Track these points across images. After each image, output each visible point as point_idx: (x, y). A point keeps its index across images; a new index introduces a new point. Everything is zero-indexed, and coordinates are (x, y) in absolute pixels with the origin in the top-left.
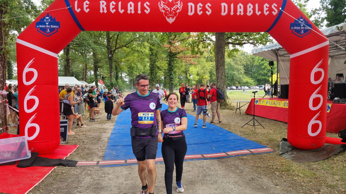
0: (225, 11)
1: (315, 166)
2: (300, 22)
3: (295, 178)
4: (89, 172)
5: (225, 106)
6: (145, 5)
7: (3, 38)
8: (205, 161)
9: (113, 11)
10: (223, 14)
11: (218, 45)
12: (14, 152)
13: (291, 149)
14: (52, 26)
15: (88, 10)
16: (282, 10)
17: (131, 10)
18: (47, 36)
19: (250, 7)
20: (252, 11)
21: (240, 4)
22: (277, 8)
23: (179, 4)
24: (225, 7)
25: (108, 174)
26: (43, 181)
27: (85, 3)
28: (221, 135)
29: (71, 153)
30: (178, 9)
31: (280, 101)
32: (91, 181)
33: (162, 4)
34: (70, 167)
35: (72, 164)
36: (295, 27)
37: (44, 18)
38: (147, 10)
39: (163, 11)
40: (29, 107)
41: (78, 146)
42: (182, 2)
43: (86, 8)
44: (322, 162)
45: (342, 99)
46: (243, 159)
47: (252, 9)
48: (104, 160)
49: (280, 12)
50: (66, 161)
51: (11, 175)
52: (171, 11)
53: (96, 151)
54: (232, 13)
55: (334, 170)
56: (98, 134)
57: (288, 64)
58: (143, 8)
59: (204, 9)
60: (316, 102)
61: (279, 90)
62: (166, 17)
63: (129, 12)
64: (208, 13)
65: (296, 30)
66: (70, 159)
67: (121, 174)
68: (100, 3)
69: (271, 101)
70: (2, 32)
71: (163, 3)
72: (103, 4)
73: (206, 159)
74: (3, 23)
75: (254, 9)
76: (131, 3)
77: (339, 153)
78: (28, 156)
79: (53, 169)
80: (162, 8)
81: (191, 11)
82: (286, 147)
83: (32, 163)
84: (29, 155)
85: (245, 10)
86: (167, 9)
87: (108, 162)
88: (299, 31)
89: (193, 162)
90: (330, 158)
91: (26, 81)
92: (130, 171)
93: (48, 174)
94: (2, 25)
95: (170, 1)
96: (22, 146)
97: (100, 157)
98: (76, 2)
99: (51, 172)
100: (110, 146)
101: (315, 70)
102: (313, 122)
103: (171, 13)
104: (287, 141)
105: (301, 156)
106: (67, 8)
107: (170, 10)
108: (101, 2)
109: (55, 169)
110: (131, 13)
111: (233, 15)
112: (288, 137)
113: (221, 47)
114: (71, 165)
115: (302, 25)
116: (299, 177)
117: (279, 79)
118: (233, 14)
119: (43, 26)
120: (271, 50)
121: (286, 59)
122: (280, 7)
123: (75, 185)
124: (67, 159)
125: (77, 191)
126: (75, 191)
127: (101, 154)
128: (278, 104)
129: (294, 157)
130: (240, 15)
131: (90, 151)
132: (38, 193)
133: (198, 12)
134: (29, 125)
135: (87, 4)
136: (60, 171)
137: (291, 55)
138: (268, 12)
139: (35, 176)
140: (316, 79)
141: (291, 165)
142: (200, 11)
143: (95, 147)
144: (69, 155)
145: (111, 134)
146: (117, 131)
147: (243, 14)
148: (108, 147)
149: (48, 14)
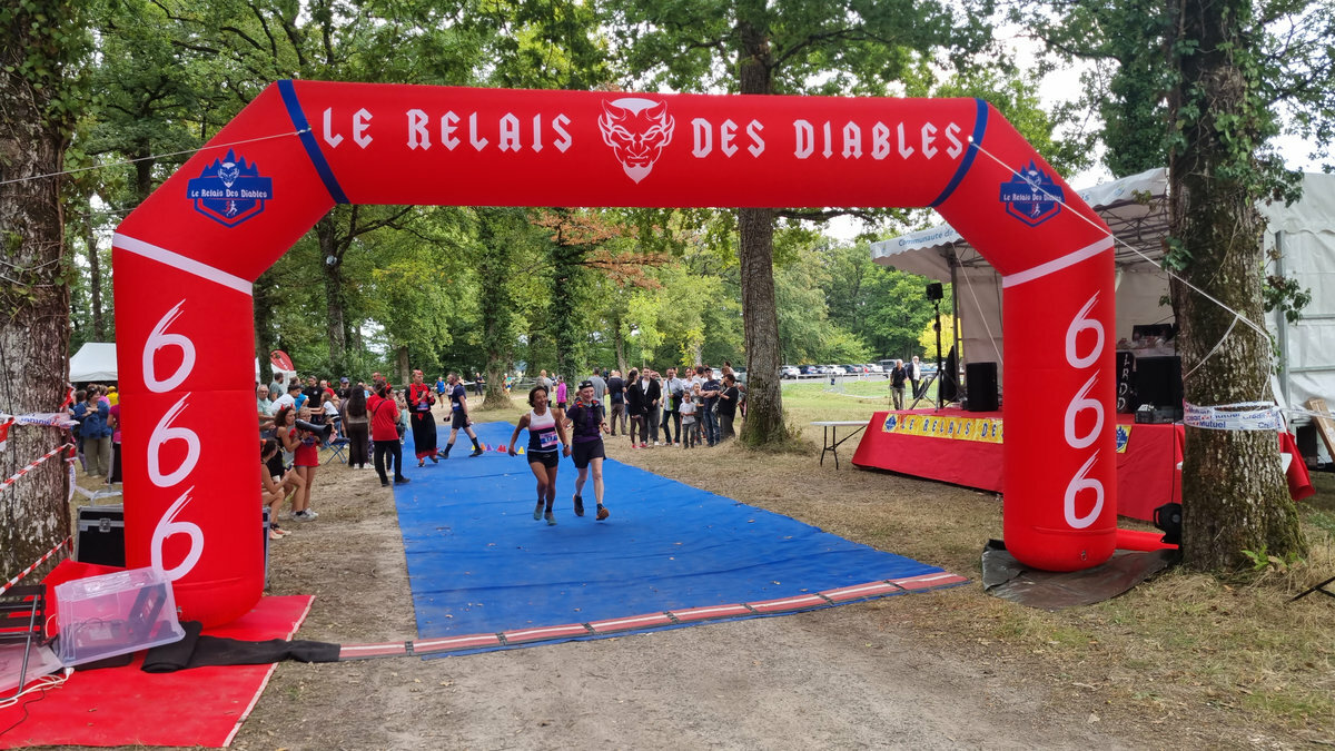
0: (805, 146)
1: (1092, 616)
2: (1028, 179)
3: (1038, 651)
4: (396, 674)
5: (780, 440)
6: (555, 125)
7: (59, 230)
8: (760, 621)
9: (452, 145)
10: (802, 154)
11: (750, 226)
12: (119, 624)
13: (1018, 572)
14: (245, 194)
15: (368, 139)
16: (975, 145)
17: (510, 141)
18: (229, 226)
19: (881, 133)
20: (887, 146)
21: (852, 125)
22: (961, 137)
23: (663, 122)
24: (805, 132)
25: (461, 675)
26: (255, 708)
27: (356, 118)
28: (790, 541)
29: (300, 622)
30: (660, 137)
31: (971, 421)
32: (417, 698)
33: (610, 122)
34: (321, 664)
35: (327, 654)
36: (1014, 195)
37: (217, 166)
38: (563, 141)
39: (614, 144)
40: (166, 469)
41: (313, 597)
43: (362, 132)
44: (1109, 603)
45: (1163, 408)
46: (877, 609)
47: (888, 140)
48: (423, 637)
49: (970, 151)
50: (300, 647)
51: (138, 696)
52: (638, 145)
53: (383, 614)
54: (828, 153)
55: (1144, 624)
56: (358, 556)
58: (549, 136)
59: (742, 140)
60: (1085, 421)
61: (962, 380)
62: (624, 164)
63: (503, 146)
64: (756, 152)
65: (1017, 204)
66: (309, 640)
67: (501, 672)
68: (407, 117)
69: (939, 419)
71: (613, 119)
72: (418, 119)
73: (760, 614)
75: (893, 140)
76: (510, 117)
77: (1158, 573)
78: (175, 634)
79: (270, 672)
80: (610, 135)
81: (703, 145)
82: (1003, 569)
83: (191, 657)
84: (179, 634)
85: (867, 144)
86: (627, 137)
88: (1026, 208)
89: (724, 626)
90: (1132, 592)
91: (157, 380)
92: (526, 662)
93: (262, 688)
94: (57, 186)
95: (636, 114)
97: (406, 629)
98: (327, 114)
99: (270, 681)
100: (422, 595)
101: (1079, 323)
102: (1078, 483)
103: (638, 150)
104: (1004, 549)
105: (1048, 591)
106: (297, 133)
107: (634, 142)
108: (412, 114)
109: (274, 671)
110: (510, 149)
111: (831, 157)
112: (1005, 536)
114: (324, 659)
115: (1035, 190)
116: (1048, 647)
117: (960, 342)
118: (831, 153)
119: (214, 194)
120: (934, 247)
122: (970, 134)
123: (368, 712)
124: (296, 639)
125: (388, 728)
126: (382, 728)
127: (402, 620)
128: (963, 431)
129: (1028, 594)
130: (852, 157)
131: (359, 612)
132: (264, 739)
133: (724, 147)
134: (165, 528)
135: (363, 121)
136: (297, 677)
137: (1004, 279)
138: (935, 150)
139: (223, 696)
140: (1083, 351)
141: (1022, 616)
142: (730, 144)
143: (371, 599)
144: (296, 626)
145: (406, 553)
146: (420, 542)
147: (861, 154)
148: (414, 596)
149: (230, 152)
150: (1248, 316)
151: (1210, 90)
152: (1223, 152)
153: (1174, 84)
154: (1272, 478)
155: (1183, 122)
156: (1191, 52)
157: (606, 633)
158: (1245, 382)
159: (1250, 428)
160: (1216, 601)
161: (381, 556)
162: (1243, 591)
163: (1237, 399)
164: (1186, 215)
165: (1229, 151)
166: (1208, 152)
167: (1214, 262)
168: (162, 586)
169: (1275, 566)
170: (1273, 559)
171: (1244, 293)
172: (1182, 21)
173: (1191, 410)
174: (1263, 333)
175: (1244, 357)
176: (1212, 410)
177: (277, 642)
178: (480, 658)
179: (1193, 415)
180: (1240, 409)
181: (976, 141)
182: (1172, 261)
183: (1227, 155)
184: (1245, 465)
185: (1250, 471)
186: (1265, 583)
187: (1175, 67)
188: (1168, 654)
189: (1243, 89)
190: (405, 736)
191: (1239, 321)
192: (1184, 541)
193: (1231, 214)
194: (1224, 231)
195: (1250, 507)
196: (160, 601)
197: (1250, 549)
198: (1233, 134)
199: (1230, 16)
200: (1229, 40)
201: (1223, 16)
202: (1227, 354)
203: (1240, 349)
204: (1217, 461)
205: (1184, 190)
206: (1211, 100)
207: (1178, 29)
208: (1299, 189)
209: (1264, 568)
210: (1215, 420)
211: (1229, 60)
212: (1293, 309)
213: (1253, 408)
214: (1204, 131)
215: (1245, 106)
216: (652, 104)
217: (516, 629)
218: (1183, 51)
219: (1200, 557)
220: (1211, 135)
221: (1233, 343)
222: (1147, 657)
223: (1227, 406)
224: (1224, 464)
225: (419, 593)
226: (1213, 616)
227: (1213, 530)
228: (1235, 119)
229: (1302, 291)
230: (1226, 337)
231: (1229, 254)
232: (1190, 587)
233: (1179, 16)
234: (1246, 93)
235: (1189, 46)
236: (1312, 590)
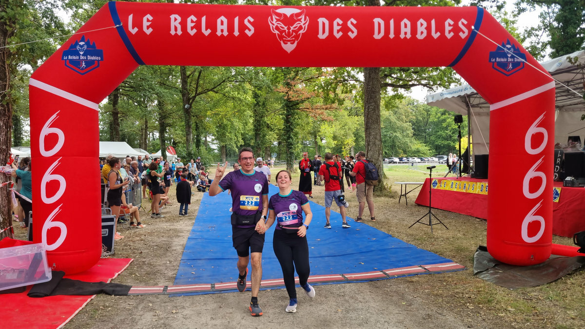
0: (379, 32)
1: (535, 294)
2: (505, 49)
3: (501, 315)
4: (151, 305)
5: (381, 190)
6: (246, 22)
7: (6, 77)
8: (348, 285)
9: (192, 32)
10: (377, 36)
11: (369, 88)
12: (23, 271)
13: (494, 265)
14: (89, 58)
15: (151, 30)
16: (475, 30)
17: (222, 31)
18: (81, 74)
19: (422, 25)
20: (425, 32)
21: (406, 21)
22: (468, 26)
23: (303, 20)
24: (379, 24)
25: (183, 308)
26: (70, 321)
27: (145, 19)
28: (375, 241)
29: (119, 273)
30: (300, 28)
31: (475, 183)
32: (154, 320)
33: (275, 20)
34: (118, 297)
35: (120, 290)
36: (497, 59)
37: (77, 44)
38: (250, 30)
39: (276, 32)
40: (50, 194)
41: (132, 259)
42: (307, 17)
43: (147, 26)
44: (546, 286)
45: (579, 179)
46: (413, 282)
47: (426, 28)
48: (176, 284)
49: (472, 34)
50: (111, 287)
51: (17, 310)
52: (289, 32)
53: (163, 270)
54: (392, 36)
55: (567, 301)
56: (165, 239)
57: (487, 120)
58: (243, 27)
59: (345, 29)
60: (535, 184)
61: (472, 164)
62: (282, 42)
63: (219, 33)
64: (352, 35)
65: (499, 64)
66: (119, 283)
67: (204, 307)
68: (170, 18)
69: (458, 182)
70: (5, 68)
71: (276, 19)
72: (176, 19)
73: (349, 281)
74: (7, 53)
75: (429, 28)
76: (223, 18)
77: (576, 271)
78: (47, 278)
79: (89, 300)
80: (274, 27)
81: (324, 32)
82: (485, 262)
83: (53, 290)
84: (49, 276)
85: (414, 31)
86: (283, 28)
87: (183, 287)
88: (504, 65)
89: (328, 287)
90: (560, 281)
91: (45, 151)
92: (219, 302)
93: (81, 308)
94: (5, 55)
95: (289, 16)
96: (37, 259)
97: (169, 279)
98: (131, 17)
99: (86, 306)
100: (185, 261)
101: (533, 130)
102: (529, 218)
103: (289, 35)
104: (487, 251)
105: (510, 277)
106: (115, 27)
107: (287, 31)
108: (173, 17)
109: (92, 299)
110: (222, 35)
111: (394, 38)
112: (488, 243)
113: (374, 92)
114: (120, 293)
115: (509, 56)
116: (508, 313)
117: (471, 145)
118: (394, 36)
119: (74, 58)
120: (458, 97)
121: (482, 111)
122: (473, 25)
124: (113, 282)
127: (170, 274)
128: (471, 188)
129: (498, 278)
130: (405, 38)
131: (151, 268)
133: (335, 33)
134: (49, 224)
135: (148, 20)
136: (101, 304)
137: (491, 105)
138: (452, 34)
139: (58, 313)
140: (535, 145)
141: (494, 291)
142: (338, 31)
143: (160, 262)
144: (117, 275)
145: (188, 239)
146: (198, 233)
147: (410, 36)
148: (182, 261)
149: (83, 37)
161: (176, 240)
177: (102, 283)
178: (197, 298)
181: (476, 28)
216: (297, 11)
217: (223, 282)
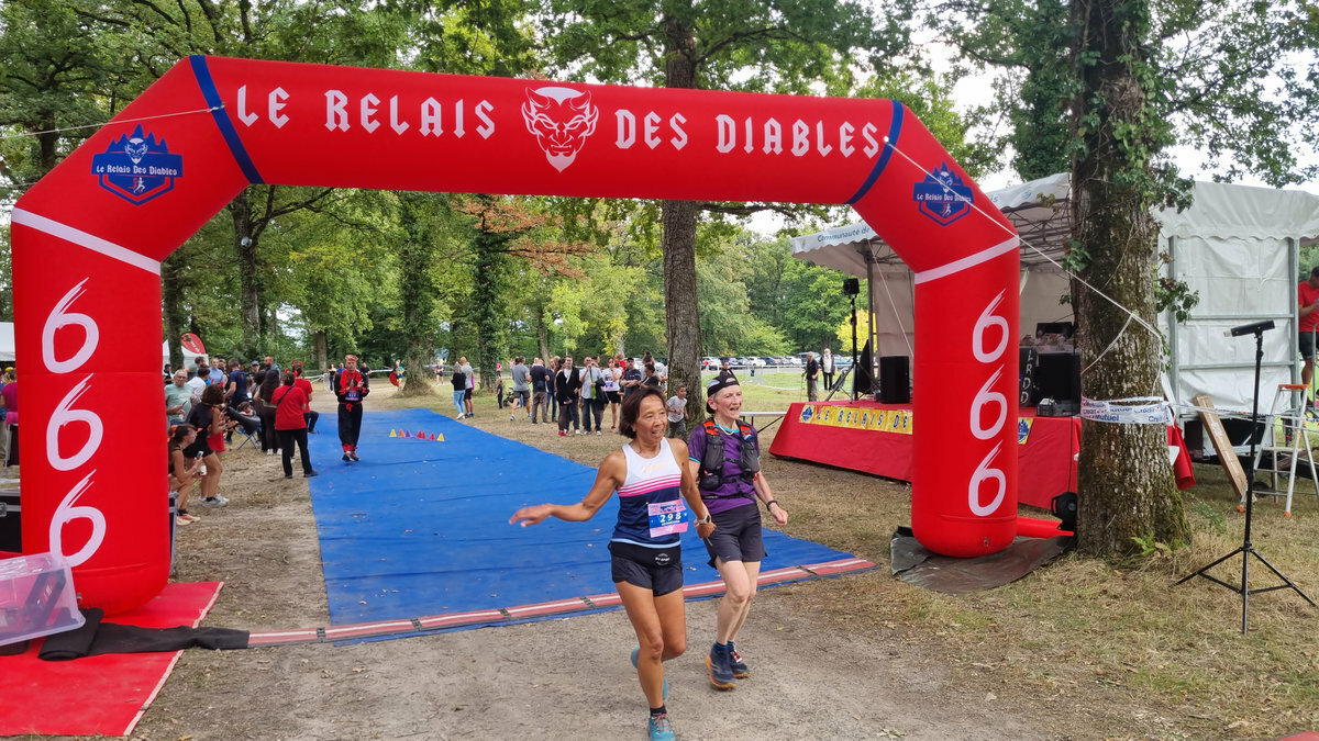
0: (727, 141)
1: (992, 599)
2: (939, 180)
3: (941, 633)
4: (306, 661)
6: (478, 111)
9: (371, 127)
10: (724, 148)
12: (14, 611)
13: (924, 558)
14: (153, 171)
15: (285, 119)
16: (890, 145)
17: (431, 126)
18: (135, 203)
19: (800, 130)
20: (806, 143)
21: (772, 122)
22: (878, 137)
23: (587, 112)
24: (727, 126)
25: (374, 661)
26: (158, 696)
27: (272, 97)
29: (207, 609)
30: (583, 127)
31: (883, 412)
32: (328, 685)
33: (534, 110)
34: (229, 651)
35: (234, 641)
36: (927, 195)
37: (125, 142)
38: (486, 127)
39: (537, 133)
40: (67, 450)
41: (222, 584)
43: (278, 111)
44: (1008, 587)
45: (1063, 402)
46: (790, 594)
47: (808, 137)
48: (334, 624)
49: (885, 151)
50: (207, 633)
51: (35, 684)
52: (561, 134)
53: (295, 600)
54: (749, 148)
55: (1041, 608)
56: (270, 542)
57: (908, 297)
58: (472, 122)
59: (665, 132)
60: (989, 413)
61: (876, 373)
62: (547, 152)
63: (425, 131)
64: (679, 145)
65: (929, 203)
66: (216, 627)
67: (415, 658)
68: (326, 97)
69: (853, 411)
71: (536, 107)
72: (337, 101)
75: (812, 137)
76: (432, 101)
77: (1054, 559)
78: (75, 621)
79: (175, 659)
80: (533, 123)
81: (627, 136)
82: (910, 554)
83: (92, 644)
84: (79, 620)
85: (787, 140)
86: (551, 126)
88: (938, 206)
90: (1030, 577)
91: (57, 360)
92: (441, 648)
93: (166, 675)
95: (560, 103)
97: (318, 615)
98: (242, 92)
99: (174, 670)
100: (335, 581)
101: (985, 320)
102: (981, 473)
103: (561, 138)
104: (912, 536)
105: (952, 576)
106: (210, 110)
107: (558, 131)
108: (330, 95)
109: (180, 658)
110: (431, 134)
111: (752, 152)
112: (913, 523)
114: (232, 645)
115: (946, 191)
116: (951, 630)
117: (875, 337)
118: (752, 148)
119: (120, 170)
120: (850, 244)
122: (886, 134)
123: (278, 699)
124: (203, 626)
125: (297, 715)
126: (291, 715)
127: (315, 607)
128: (876, 422)
129: (933, 579)
130: (772, 153)
131: (269, 598)
132: (167, 727)
133: (647, 139)
134: (65, 513)
135: (279, 100)
136: (203, 664)
137: (917, 275)
138: (852, 149)
139: (125, 685)
140: (988, 347)
141: (927, 599)
142: (653, 136)
143: (282, 586)
144: (204, 613)
145: (320, 539)
146: (335, 528)
147: (781, 150)
148: (328, 583)
149: (139, 127)
150: (1141, 316)
151: (1110, 100)
152: (1121, 159)
153: (1077, 93)
154: (1160, 469)
155: (1085, 129)
156: (1094, 62)
157: (522, 618)
158: (1138, 378)
159: (1141, 421)
160: (1106, 585)
161: (294, 542)
162: (1131, 576)
163: (1129, 394)
164: (1087, 218)
165: (1126, 158)
166: (1108, 158)
167: (1111, 264)
168: (61, 572)
169: (1162, 552)
170: (1159, 545)
171: (1137, 294)
172: (1086, 32)
173: (1088, 404)
174: (1154, 332)
175: (1137, 354)
176: (1106, 403)
177: (183, 629)
178: (394, 645)
179: (1089, 408)
180: (1132, 403)
181: (891, 141)
182: (1073, 262)
183: (1125, 162)
184: (1136, 457)
185: (1141, 462)
186: (1152, 568)
187: (1079, 76)
188: (1062, 635)
189: (1140, 100)
190: (315, 723)
191: (1133, 320)
192: (1078, 527)
193: (1127, 218)
194: (1121, 235)
195: (1140, 497)
196: (59, 587)
197: (1139, 536)
198: (1131, 142)
199: (1129, 29)
200: (1128, 52)
201: (1124, 29)
202: (1121, 352)
203: (1133, 347)
204: (1110, 452)
205: (1085, 194)
206: (1111, 110)
207: (1082, 41)
208: (1190, 197)
209: (1151, 554)
210: (1110, 414)
211: (1128, 72)
212: (1182, 309)
213: (1145, 403)
214: (1104, 138)
215: (1142, 116)
216: (576, 94)
217: (431, 615)
218: (1086, 61)
219: (1093, 543)
220: (1110, 143)
221: (1127, 341)
222: (1041, 638)
223: (1120, 401)
224: (1116, 456)
225: (331, 580)
226: (1103, 600)
227: (1105, 518)
228: (1133, 128)
229: (1191, 292)
230: (1120, 335)
231: (1125, 257)
232: (1083, 572)
233: (1084, 27)
234: (1143, 104)
235: (1092, 58)
236: (1194, 575)
